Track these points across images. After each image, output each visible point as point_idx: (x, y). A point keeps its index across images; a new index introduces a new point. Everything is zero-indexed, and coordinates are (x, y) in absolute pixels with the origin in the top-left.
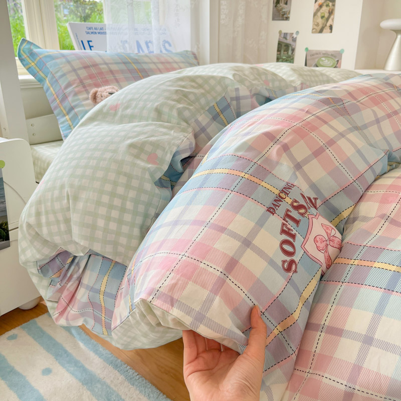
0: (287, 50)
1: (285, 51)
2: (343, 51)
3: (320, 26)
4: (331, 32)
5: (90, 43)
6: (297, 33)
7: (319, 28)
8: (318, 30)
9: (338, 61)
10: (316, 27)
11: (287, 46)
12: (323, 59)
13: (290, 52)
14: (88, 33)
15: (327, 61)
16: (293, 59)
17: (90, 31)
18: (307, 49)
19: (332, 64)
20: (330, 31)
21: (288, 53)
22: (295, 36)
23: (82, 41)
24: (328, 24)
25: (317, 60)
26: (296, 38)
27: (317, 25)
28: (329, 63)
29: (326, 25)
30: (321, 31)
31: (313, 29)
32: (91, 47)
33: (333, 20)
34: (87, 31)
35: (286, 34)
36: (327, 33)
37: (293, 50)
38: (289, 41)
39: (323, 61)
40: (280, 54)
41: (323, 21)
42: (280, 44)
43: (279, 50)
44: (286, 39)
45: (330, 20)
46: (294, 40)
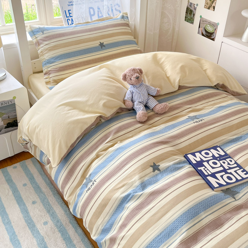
0: (191, 14)
1: (190, 13)
2: (218, 24)
3: (209, 5)
4: (214, 11)
5: (70, 11)
6: (197, 5)
7: (208, 6)
8: (208, 7)
9: (215, 29)
10: (206, 5)
11: (191, 11)
12: (208, 25)
13: (192, 16)
14: (69, 5)
15: (210, 27)
16: (193, 20)
17: (70, 4)
18: (201, 16)
19: (212, 30)
20: (213, 9)
21: (191, 16)
22: (196, 6)
23: (65, 11)
24: (213, 6)
25: (205, 25)
26: (196, 7)
27: (207, 4)
28: (211, 29)
29: (212, 6)
30: (209, 8)
31: (205, 6)
32: (70, 14)
33: (215, 3)
34: (69, 4)
35: (191, 3)
36: (212, 10)
37: (194, 15)
38: (192, 9)
39: (208, 26)
40: (187, 15)
41: (211, 3)
42: (187, 8)
43: (186, 13)
44: (191, 7)
45: (214, 3)
46: (195, 9)
